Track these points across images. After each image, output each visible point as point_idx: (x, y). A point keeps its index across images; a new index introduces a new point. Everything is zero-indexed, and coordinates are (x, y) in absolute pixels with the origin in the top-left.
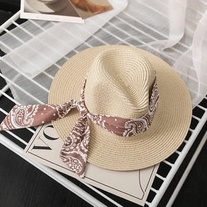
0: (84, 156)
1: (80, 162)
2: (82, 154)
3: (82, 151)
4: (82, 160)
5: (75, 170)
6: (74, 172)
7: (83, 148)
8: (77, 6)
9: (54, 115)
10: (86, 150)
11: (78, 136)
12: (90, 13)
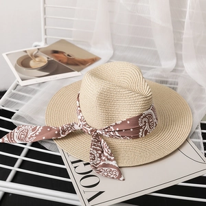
0: (114, 163)
1: (113, 169)
2: (110, 163)
3: (109, 160)
4: (114, 167)
5: (112, 176)
6: (113, 178)
7: (109, 157)
8: (67, 64)
9: (56, 132)
10: (112, 158)
11: (99, 150)
12: (82, 66)
